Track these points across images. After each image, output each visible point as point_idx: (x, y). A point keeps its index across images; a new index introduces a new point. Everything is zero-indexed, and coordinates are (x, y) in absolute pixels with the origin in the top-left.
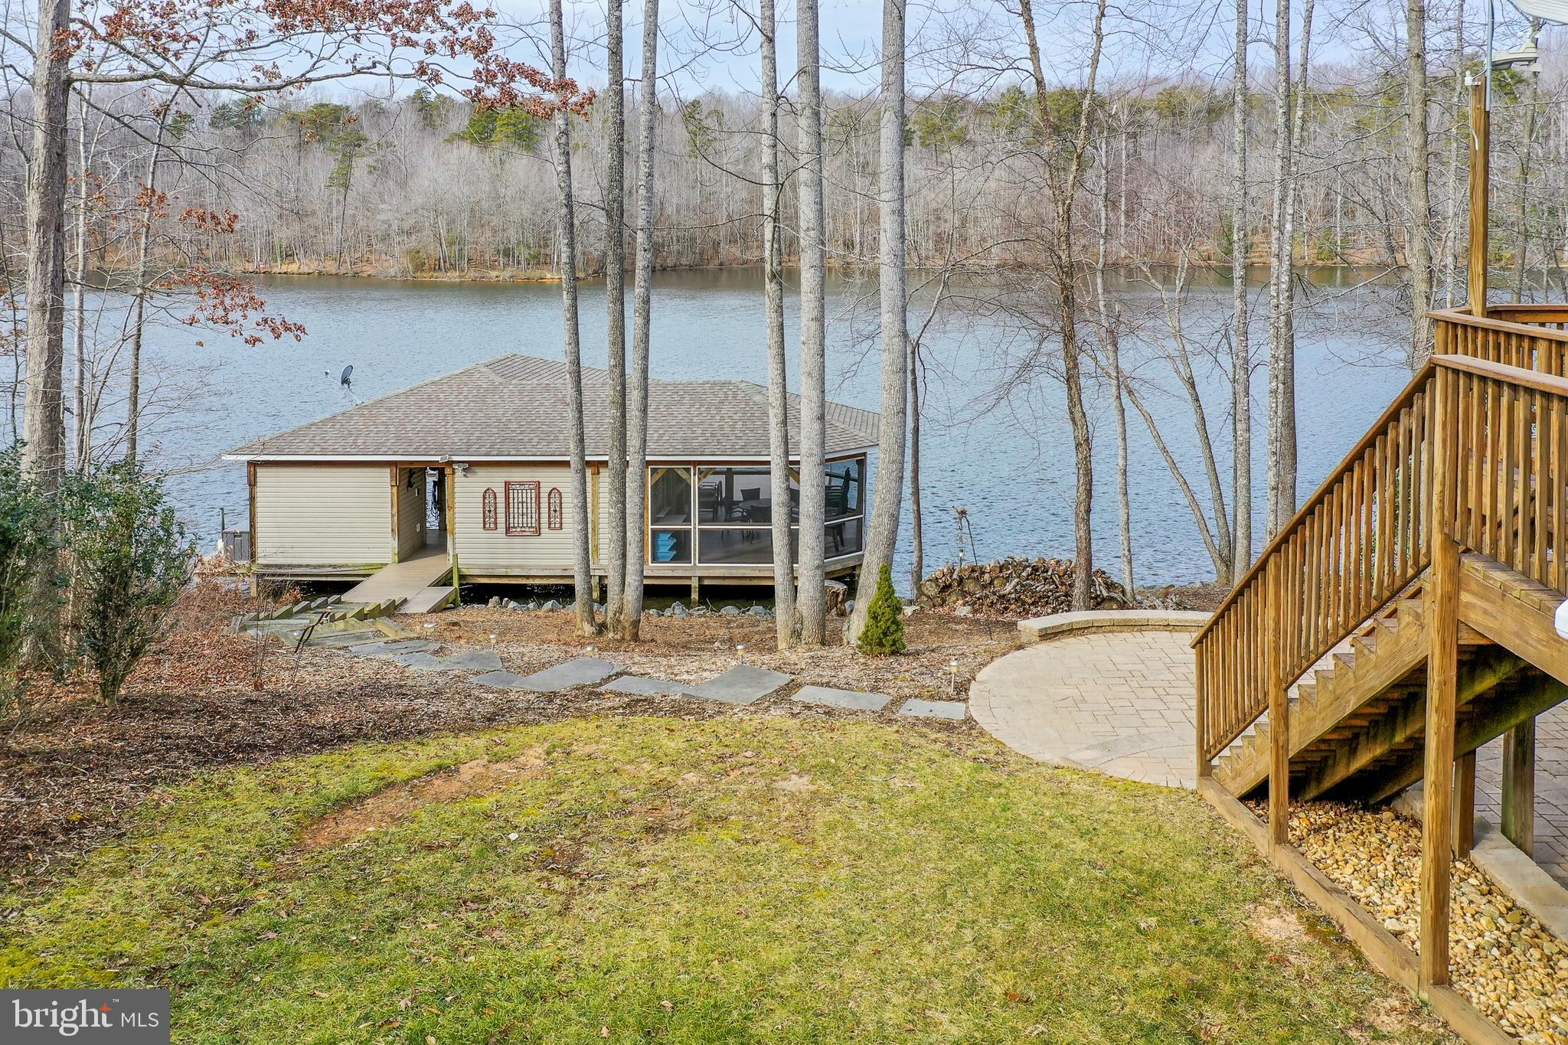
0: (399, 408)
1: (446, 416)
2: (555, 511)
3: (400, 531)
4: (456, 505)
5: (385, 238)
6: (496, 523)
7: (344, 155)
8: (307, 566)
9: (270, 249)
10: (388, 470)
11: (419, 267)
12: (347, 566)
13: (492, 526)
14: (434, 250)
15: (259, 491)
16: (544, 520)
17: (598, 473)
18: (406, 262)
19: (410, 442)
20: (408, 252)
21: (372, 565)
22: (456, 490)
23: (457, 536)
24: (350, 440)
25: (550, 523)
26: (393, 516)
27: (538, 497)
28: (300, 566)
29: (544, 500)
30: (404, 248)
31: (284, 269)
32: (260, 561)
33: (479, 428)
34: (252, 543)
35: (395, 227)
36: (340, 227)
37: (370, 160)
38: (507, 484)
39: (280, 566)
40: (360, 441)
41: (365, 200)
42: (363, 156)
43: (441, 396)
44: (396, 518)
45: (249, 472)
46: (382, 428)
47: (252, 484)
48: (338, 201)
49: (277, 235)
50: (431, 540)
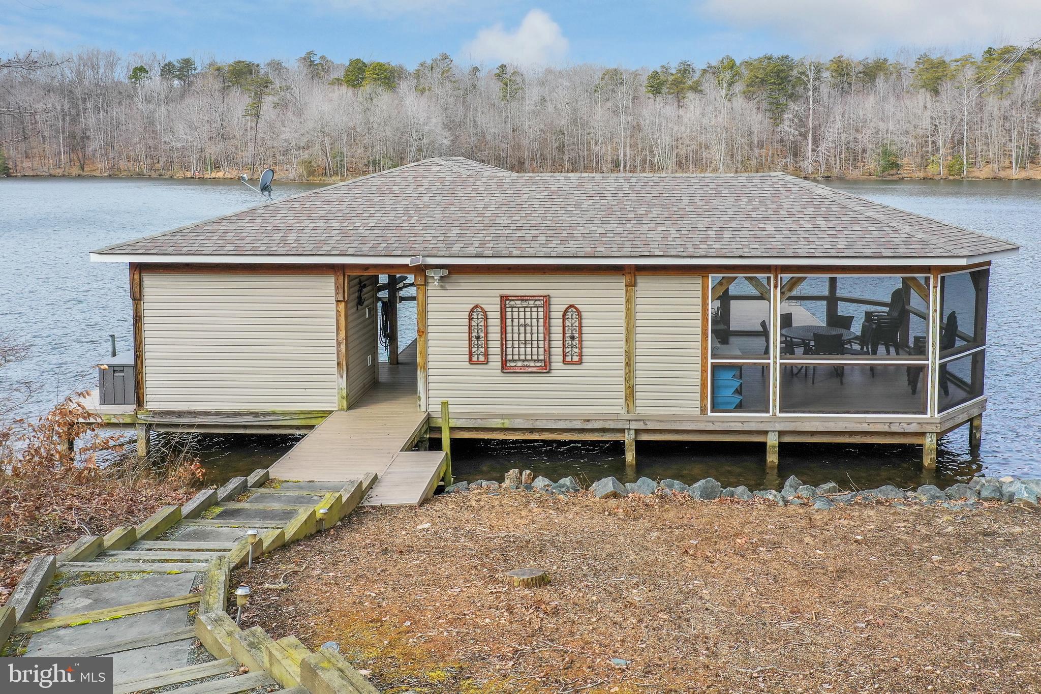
0: (341, 201)
1: (406, 210)
2: (573, 338)
3: (348, 365)
4: (430, 329)
5: (286, 152)
6: (486, 355)
7: (256, 94)
8: (218, 413)
9: (203, 162)
10: (333, 279)
11: (311, 173)
12: (274, 414)
13: (482, 358)
14: (321, 161)
15: (149, 308)
16: (557, 350)
17: (635, 285)
18: (301, 170)
19: (363, 240)
20: (303, 162)
21: (310, 412)
22: (430, 307)
23: (431, 372)
24: (277, 237)
25: (565, 355)
26: (339, 344)
27: (547, 318)
28: (207, 414)
29: (557, 321)
30: (299, 160)
31: (213, 175)
32: (150, 406)
33: (456, 224)
34: (139, 384)
35: (293, 144)
36: (253, 146)
37: (276, 99)
38: (504, 299)
39: (179, 414)
40: (291, 238)
41: (272, 127)
42: (269, 94)
43: (395, 188)
44: (343, 347)
45: (132, 280)
46: (321, 223)
47: (137, 298)
48: (252, 128)
49: (208, 151)
50: (384, 376)
